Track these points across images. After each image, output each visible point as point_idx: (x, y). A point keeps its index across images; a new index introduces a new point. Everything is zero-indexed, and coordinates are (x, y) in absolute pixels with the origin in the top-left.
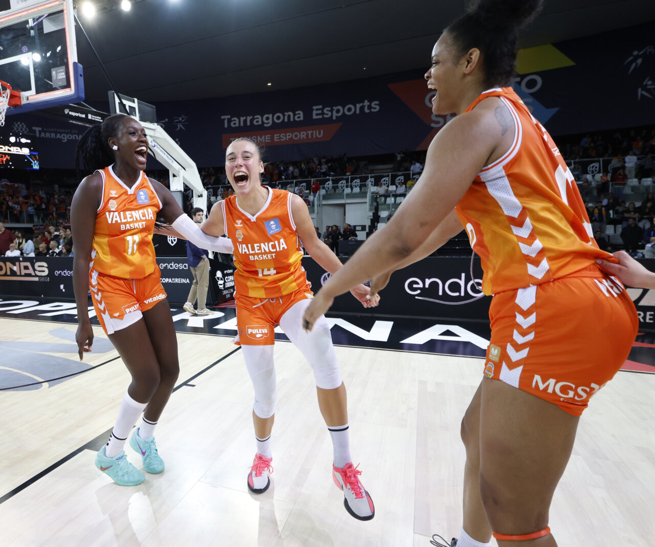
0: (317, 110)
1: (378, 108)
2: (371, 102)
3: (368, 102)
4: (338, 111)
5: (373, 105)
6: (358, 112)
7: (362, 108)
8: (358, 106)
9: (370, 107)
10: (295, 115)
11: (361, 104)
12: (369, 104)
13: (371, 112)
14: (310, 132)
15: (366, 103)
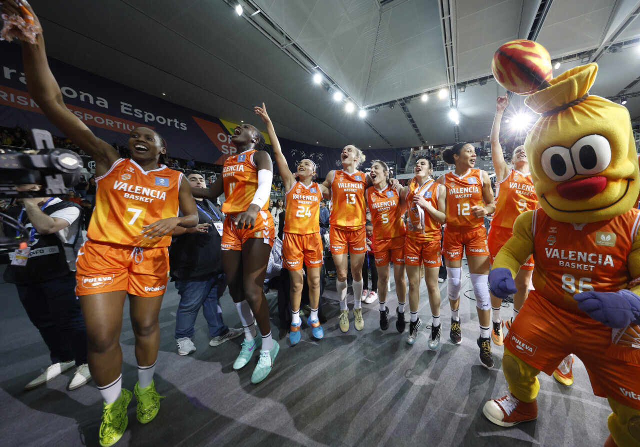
0: (125, 106)
1: (185, 129)
2: (180, 121)
3: (177, 121)
4: (150, 117)
5: (182, 124)
6: (169, 124)
7: (173, 123)
8: (169, 121)
9: (179, 125)
10: (95, 100)
11: (172, 120)
12: (178, 122)
13: (180, 129)
14: (118, 123)
15: (175, 121)
